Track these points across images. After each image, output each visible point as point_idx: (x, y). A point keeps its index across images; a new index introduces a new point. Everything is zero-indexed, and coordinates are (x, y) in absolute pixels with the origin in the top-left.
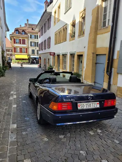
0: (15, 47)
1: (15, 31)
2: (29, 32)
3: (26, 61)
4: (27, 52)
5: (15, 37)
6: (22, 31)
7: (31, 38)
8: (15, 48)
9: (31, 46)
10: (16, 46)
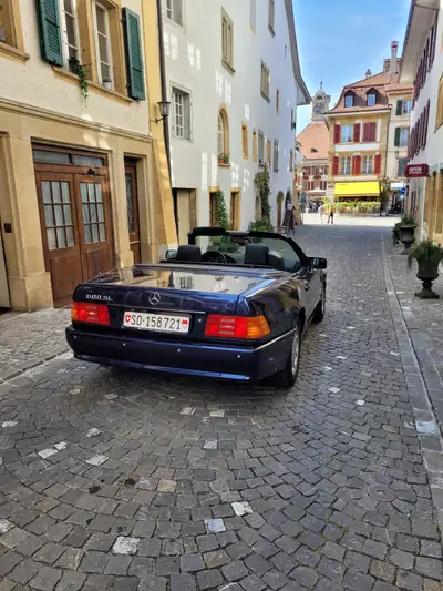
0: (337, 155)
1: (341, 98)
2: (394, 93)
3: (370, 203)
4: (377, 171)
5: (340, 118)
6: (368, 93)
7: (399, 113)
8: (336, 160)
9: (397, 143)
10: (340, 153)
